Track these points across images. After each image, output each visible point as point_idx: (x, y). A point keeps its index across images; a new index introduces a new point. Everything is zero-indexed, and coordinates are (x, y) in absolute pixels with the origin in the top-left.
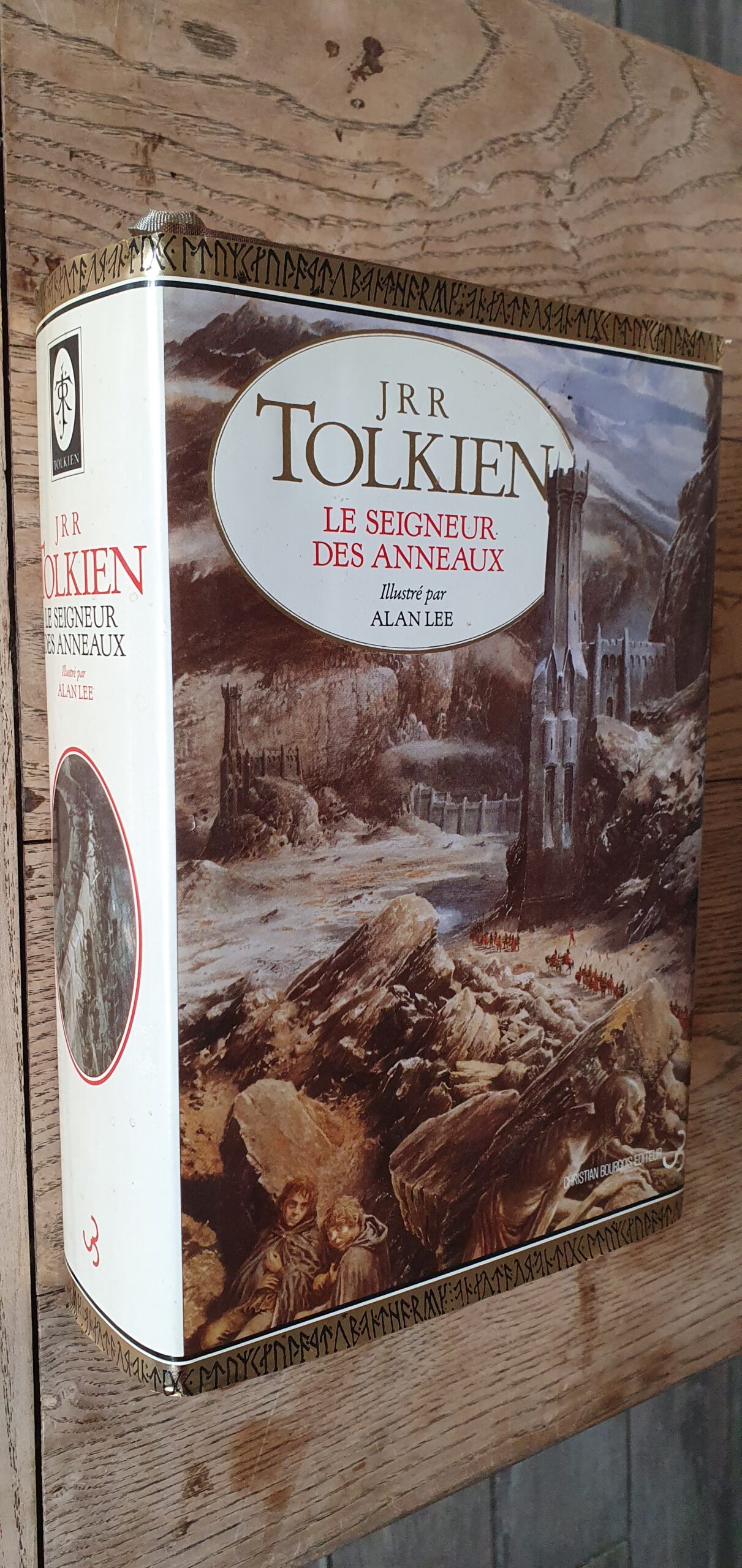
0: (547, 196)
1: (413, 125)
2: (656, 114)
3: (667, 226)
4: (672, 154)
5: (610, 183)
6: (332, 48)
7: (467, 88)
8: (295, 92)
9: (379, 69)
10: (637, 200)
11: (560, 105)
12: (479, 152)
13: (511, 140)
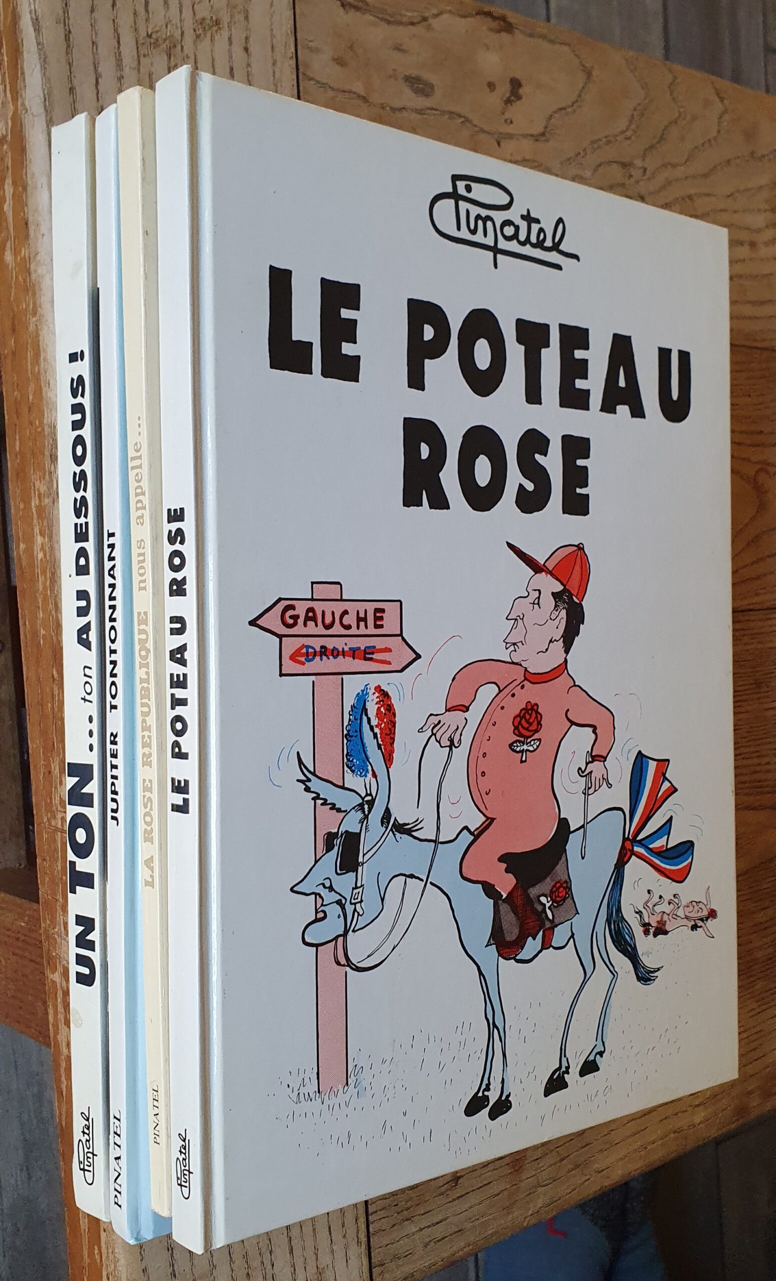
0: (629, 178)
1: (543, 134)
2: (694, 118)
3: (708, 195)
4: (707, 145)
5: (669, 167)
6: (491, 86)
7: (575, 107)
8: (470, 116)
9: (519, 98)
10: (687, 178)
11: (633, 115)
12: (585, 150)
13: (604, 140)
